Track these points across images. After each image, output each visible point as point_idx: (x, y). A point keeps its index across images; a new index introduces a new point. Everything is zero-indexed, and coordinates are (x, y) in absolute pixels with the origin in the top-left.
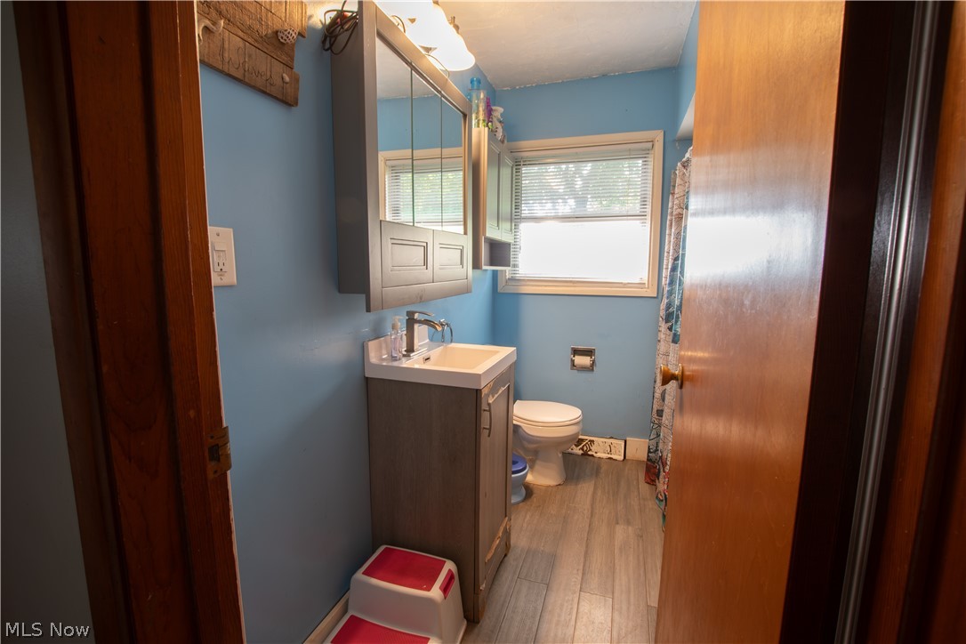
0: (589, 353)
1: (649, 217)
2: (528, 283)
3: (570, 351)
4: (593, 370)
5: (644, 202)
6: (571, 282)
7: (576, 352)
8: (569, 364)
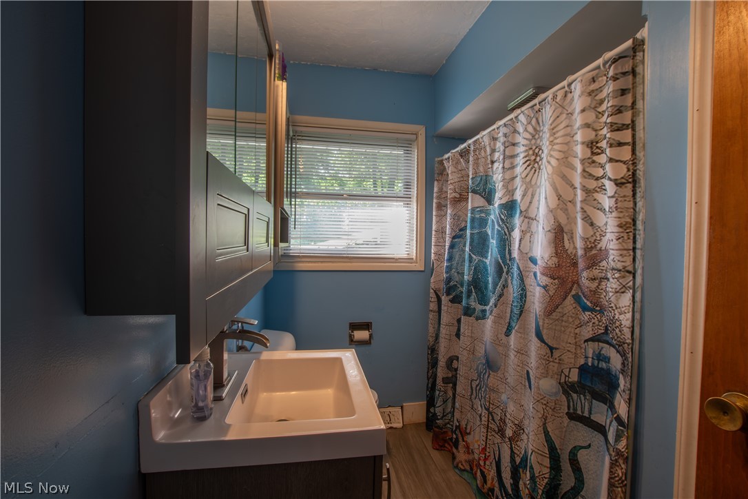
0: (366, 326)
1: (414, 199)
2: (303, 260)
3: (348, 326)
4: (370, 343)
5: (408, 186)
6: (347, 257)
7: (355, 326)
8: (348, 339)
